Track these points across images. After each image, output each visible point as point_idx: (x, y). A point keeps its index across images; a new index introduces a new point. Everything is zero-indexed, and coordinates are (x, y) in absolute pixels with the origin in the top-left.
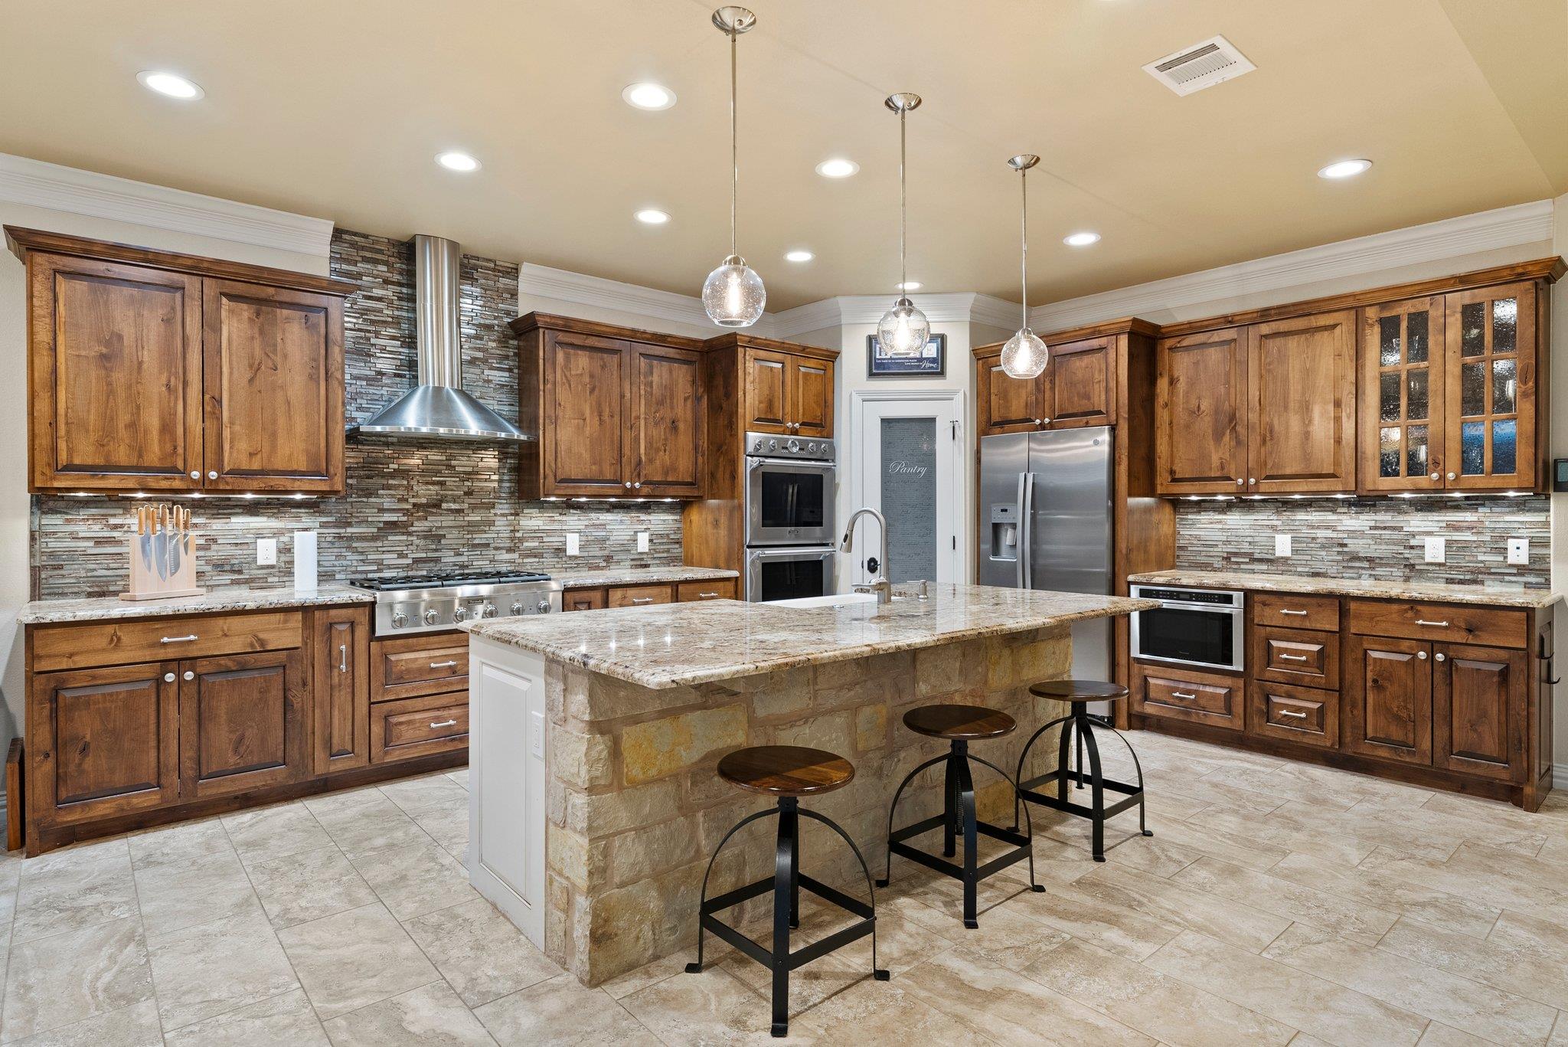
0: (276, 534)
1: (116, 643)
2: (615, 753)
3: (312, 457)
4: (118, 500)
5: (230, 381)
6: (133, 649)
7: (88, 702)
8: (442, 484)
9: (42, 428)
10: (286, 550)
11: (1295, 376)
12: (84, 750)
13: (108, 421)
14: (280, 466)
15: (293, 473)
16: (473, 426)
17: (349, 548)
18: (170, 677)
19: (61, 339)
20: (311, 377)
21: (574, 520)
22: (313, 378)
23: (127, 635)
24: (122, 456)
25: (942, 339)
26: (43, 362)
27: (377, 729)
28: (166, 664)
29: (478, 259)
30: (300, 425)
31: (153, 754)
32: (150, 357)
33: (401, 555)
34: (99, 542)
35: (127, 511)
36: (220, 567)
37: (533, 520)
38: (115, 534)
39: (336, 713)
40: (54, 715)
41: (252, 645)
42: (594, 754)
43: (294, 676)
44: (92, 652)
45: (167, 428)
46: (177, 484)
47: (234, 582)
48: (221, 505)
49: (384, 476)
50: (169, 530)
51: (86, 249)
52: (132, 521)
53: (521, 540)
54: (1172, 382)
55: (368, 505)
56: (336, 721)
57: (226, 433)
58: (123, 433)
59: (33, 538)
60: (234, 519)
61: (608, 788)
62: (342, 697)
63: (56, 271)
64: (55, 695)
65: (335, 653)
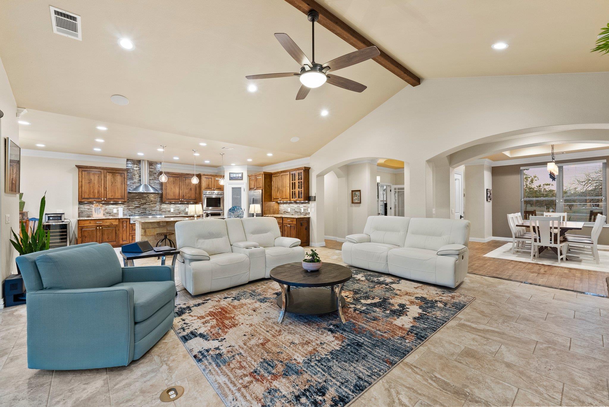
0: (117, 208)
1: (90, 223)
2: (145, 232)
3: (122, 196)
4: (91, 203)
5: (108, 185)
6: (92, 224)
7: (86, 231)
8: (146, 200)
9: (80, 193)
10: (118, 211)
11: (284, 182)
12: (86, 237)
13: (90, 191)
14: (116, 198)
15: (118, 199)
16: (152, 191)
17: (129, 210)
18: (98, 228)
19: (83, 180)
20: (121, 184)
21: (172, 206)
22: (122, 184)
23: (92, 222)
24: (92, 196)
25: (242, 173)
26: (80, 184)
27: (131, 238)
28: (97, 226)
29: (153, 162)
30: (119, 191)
31: (95, 238)
32: (96, 182)
33: (139, 212)
34: (88, 209)
35: (93, 204)
36: (107, 213)
37: (164, 206)
38: (91, 208)
39: (124, 235)
40: (81, 232)
41: (110, 224)
42: (142, 231)
43: (117, 229)
44: (87, 224)
45: (98, 192)
46: (100, 200)
47: (110, 215)
48: (107, 203)
49: (136, 199)
50: (99, 207)
51: (87, 167)
52: (93, 206)
53: (162, 209)
54: (274, 182)
55: (133, 203)
56: (124, 236)
57: (108, 193)
58: (92, 193)
59: (79, 208)
60: (109, 206)
61: (144, 236)
62: (125, 232)
63: (82, 171)
64: (82, 230)
65: (124, 226)
